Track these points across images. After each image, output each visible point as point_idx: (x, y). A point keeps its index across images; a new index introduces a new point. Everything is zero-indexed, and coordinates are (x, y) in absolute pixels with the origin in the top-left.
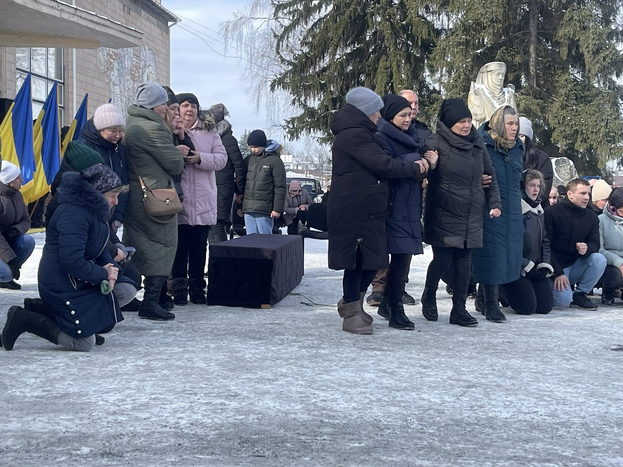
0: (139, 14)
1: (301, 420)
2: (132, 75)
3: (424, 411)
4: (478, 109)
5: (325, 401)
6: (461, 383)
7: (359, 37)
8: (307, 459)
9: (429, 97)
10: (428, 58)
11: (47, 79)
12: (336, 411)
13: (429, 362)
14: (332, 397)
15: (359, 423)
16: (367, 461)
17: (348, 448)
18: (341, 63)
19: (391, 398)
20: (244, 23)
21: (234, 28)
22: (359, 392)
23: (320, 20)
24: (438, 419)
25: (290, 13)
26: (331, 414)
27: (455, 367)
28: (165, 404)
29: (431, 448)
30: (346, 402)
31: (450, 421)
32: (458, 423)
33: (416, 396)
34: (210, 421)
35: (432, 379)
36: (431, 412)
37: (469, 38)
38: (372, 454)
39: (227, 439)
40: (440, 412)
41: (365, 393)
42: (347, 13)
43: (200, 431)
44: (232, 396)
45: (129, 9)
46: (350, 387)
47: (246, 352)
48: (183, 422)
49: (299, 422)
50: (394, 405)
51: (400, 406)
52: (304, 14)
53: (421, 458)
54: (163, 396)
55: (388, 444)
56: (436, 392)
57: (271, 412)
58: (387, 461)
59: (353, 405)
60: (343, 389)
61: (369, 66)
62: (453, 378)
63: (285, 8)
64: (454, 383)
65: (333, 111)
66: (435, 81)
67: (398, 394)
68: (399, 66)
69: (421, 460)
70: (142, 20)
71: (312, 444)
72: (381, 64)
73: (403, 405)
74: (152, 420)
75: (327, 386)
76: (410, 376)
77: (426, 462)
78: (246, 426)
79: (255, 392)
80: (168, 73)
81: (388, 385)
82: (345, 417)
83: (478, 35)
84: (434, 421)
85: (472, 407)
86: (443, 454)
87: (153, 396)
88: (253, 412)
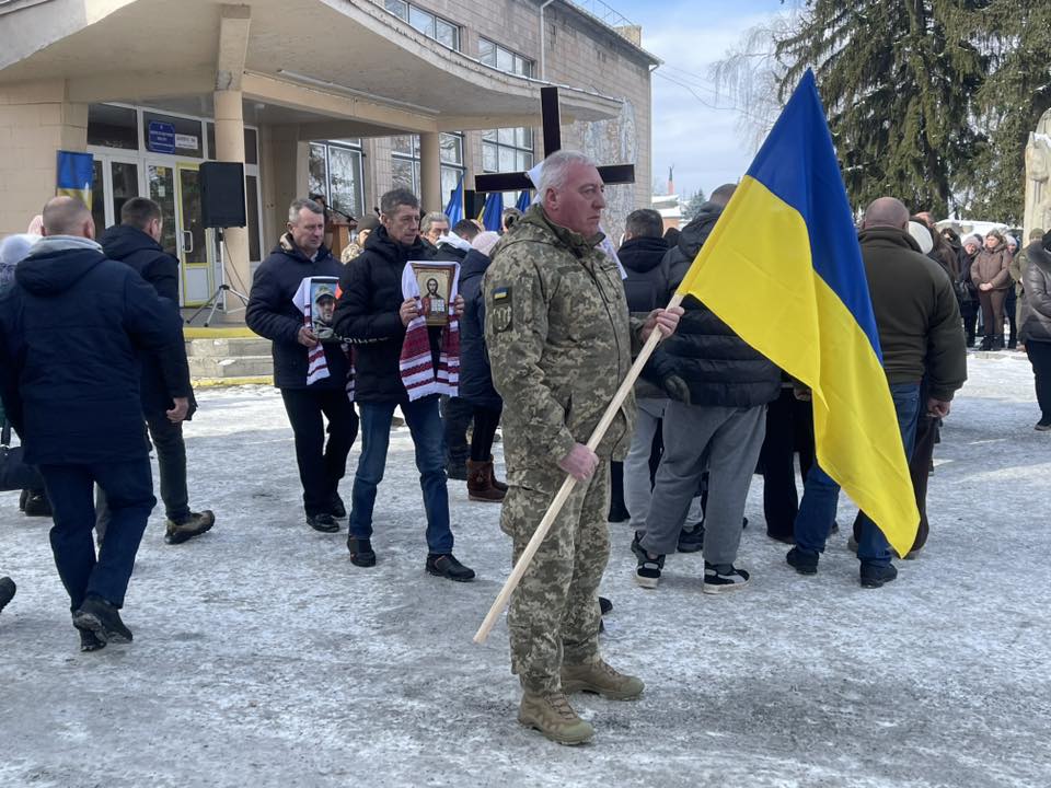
0: (616, 60)
1: (821, 677)
2: (608, 132)
3: (968, 665)
4: (1039, 166)
5: (848, 644)
6: (1014, 617)
7: (882, 75)
8: (830, 744)
9: (973, 147)
10: (973, 98)
11: (516, 149)
12: (860, 663)
13: (973, 579)
14: (857, 638)
15: (889, 685)
16: (901, 753)
17: (878, 729)
18: (860, 110)
19: (927, 643)
20: (738, 63)
21: (726, 70)
22: (887, 631)
23: (832, 57)
24: (985, 681)
25: (795, 51)
26: (856, 666)
27: (1005, 588)
28: (668, 642)
29: (978, 736)
30: (873, 647)
31: (999, 687)
32: (1010, 690)
33: (957, 640)
34: (718, 673)
35: (978, 609)
36: (976, 667)
37: (1027, 73)
38: (907, 742)
39: (739, 706)
40: (988, 670)
41: (895, 632)
42: (868, 48)
43: (708, 689)
44: (740, 630)
45: (604, 56)
46: (877, 620)
47: (753, 554)
48: (690, 673)
49: (819, 680)
50: (930, 654)
51: (937, 657)
52: (813, 53)
53: (965, 751)
54: (665, 629)
55: (925, 725)
56: (982, 632)
57: (787, 661)
58: (924, 754)
59: (882, 652)
60: (868, 624)
61: (895, 111)
62: (1004, 608)
63: (790, 45)
64: (1005, 617)
65: (849, 169)
66: (980, 126)
67: (936, 635)
68: (933, 111)
69: (965, 755)
70: (619, 67)
71: (835, 720)
72: (911, 108)
73: (941, 654)
74: (656, 667)
75: (850, 618)
76: (950, 602)
77: (971, 758)
78: (759, 684)
79: (766, 626)
80: (649, 127)
81: (923, 619)
82: (872, 674)
83: (1040, 69)
84: (980, 685)
85: (1027, 663)
86: (992, 747)
87: (655, 628)
88: (765, 659)
